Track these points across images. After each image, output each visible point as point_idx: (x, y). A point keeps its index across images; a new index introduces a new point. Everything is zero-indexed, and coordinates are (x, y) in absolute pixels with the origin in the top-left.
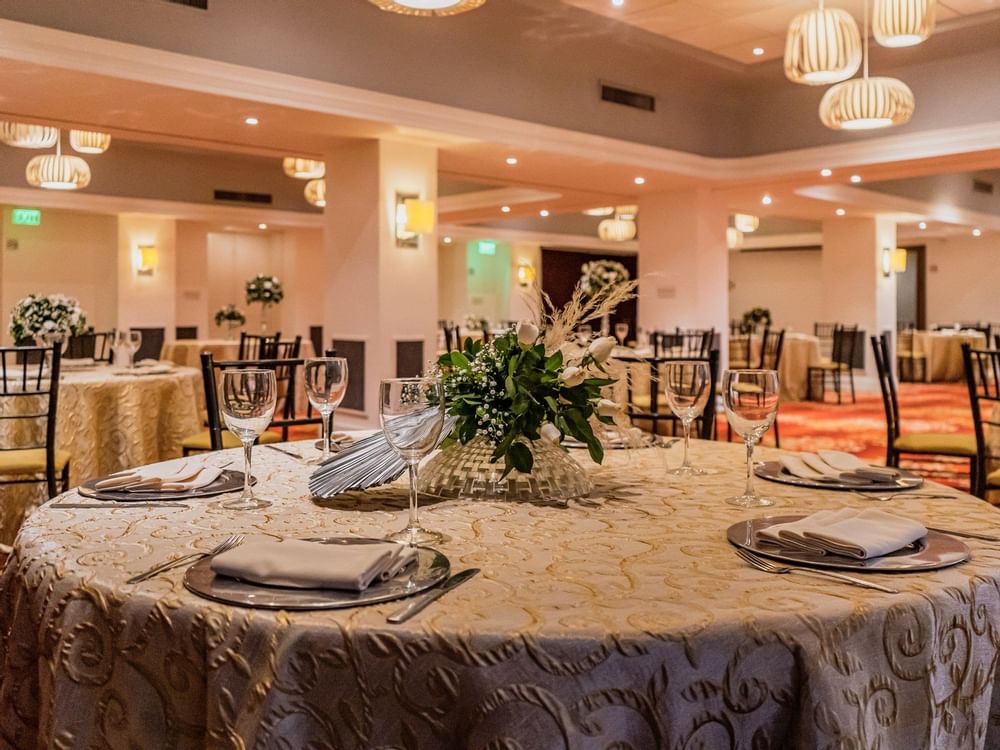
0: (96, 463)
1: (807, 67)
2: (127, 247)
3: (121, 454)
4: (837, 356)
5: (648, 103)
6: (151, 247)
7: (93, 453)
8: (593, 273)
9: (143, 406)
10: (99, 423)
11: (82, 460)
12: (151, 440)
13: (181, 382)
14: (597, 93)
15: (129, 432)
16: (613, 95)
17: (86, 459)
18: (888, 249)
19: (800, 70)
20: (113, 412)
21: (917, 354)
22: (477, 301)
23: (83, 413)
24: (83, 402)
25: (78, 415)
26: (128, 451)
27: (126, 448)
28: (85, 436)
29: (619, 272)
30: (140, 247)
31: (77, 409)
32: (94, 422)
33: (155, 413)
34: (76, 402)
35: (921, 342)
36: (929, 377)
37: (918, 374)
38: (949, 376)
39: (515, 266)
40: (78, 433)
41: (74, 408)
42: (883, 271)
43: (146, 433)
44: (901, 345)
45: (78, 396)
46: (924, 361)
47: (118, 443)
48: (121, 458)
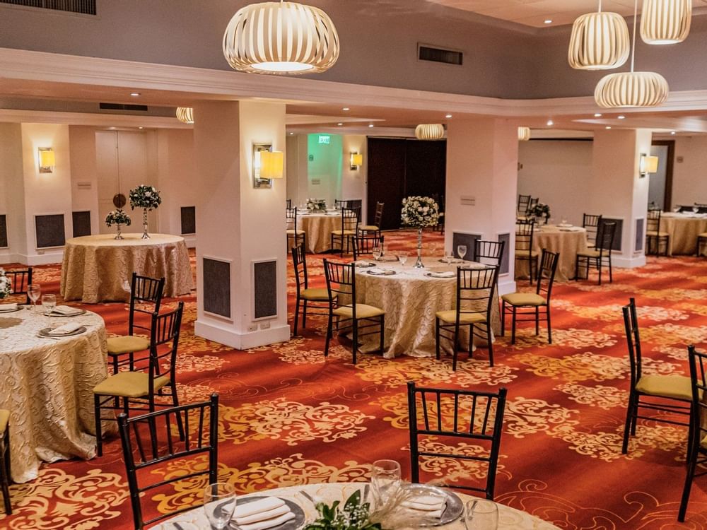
0: (29, 412)
1: (586, 62)
2: (31, 150)
3: (47, 402)
4: (600, 244)
5: (458, 58)
6: (48, 149)
7: (26, 404)
8: (410, 206)
9: (62, 363)
10: (28, 380)
11: (17, 411)
12: (69, 387)
13: (89, 338)
14: (416, 54)
15: (52, 386)
16: (429, 54)
17: (21, 410)
18: (645, 155)
19: (580, 63)
20: (38, 371)
21: (662, 234)
22: (316, 182)
23: (16, 375)
24: (15, 366)
25: (13, 377)
26: (53, 399)
27: (51, 398)
28: (19, 393)
29: (431, 207)
30: (40, 150)
31: (11, 373)
32: (25, 380)
33: (71, 367)
34: (10, 368)
35: (666, 223)
36: (670, 253)
37: (662, 250)
38: (685, 251)
39: (346, 153)
40: (13, 391)
41: (8, 372)
42: (640, 172)
43: (65, 383)
44: (651, 227)
45: (11, 363)
46: (667, 238)
47: (44, 394)
48: (47, 405)
